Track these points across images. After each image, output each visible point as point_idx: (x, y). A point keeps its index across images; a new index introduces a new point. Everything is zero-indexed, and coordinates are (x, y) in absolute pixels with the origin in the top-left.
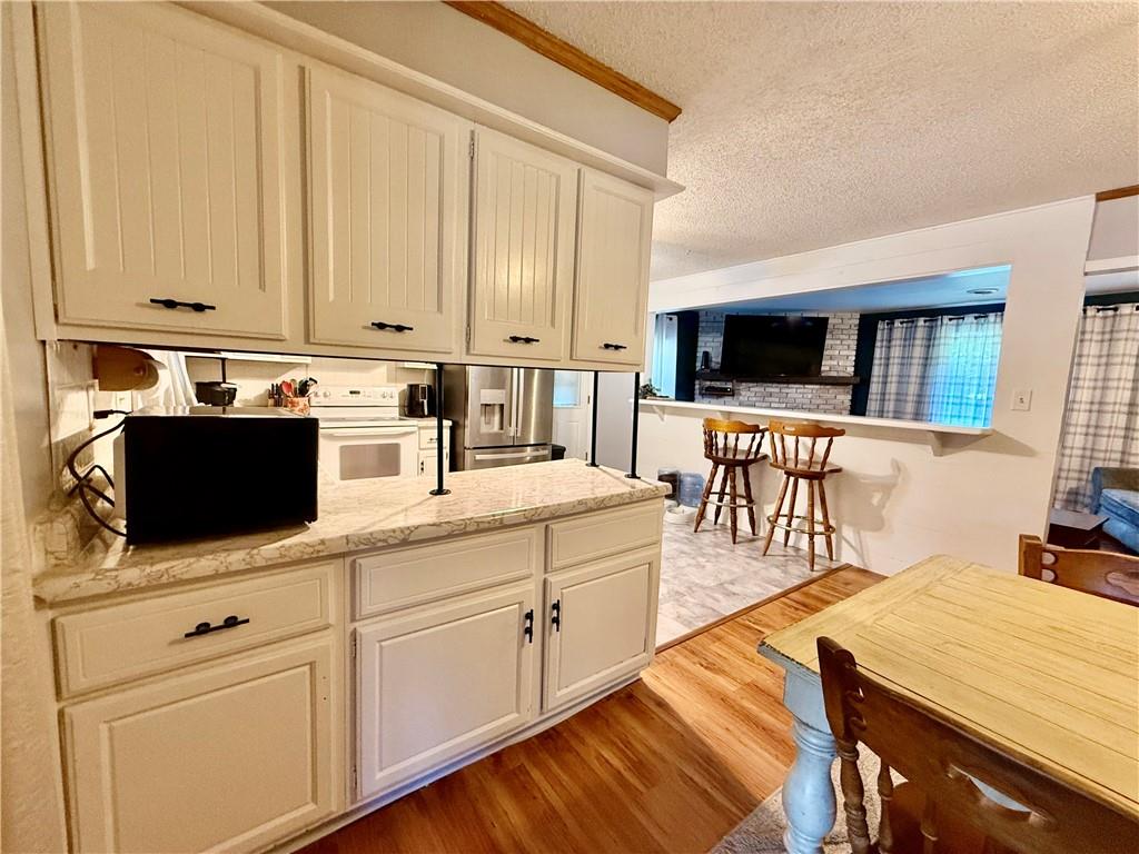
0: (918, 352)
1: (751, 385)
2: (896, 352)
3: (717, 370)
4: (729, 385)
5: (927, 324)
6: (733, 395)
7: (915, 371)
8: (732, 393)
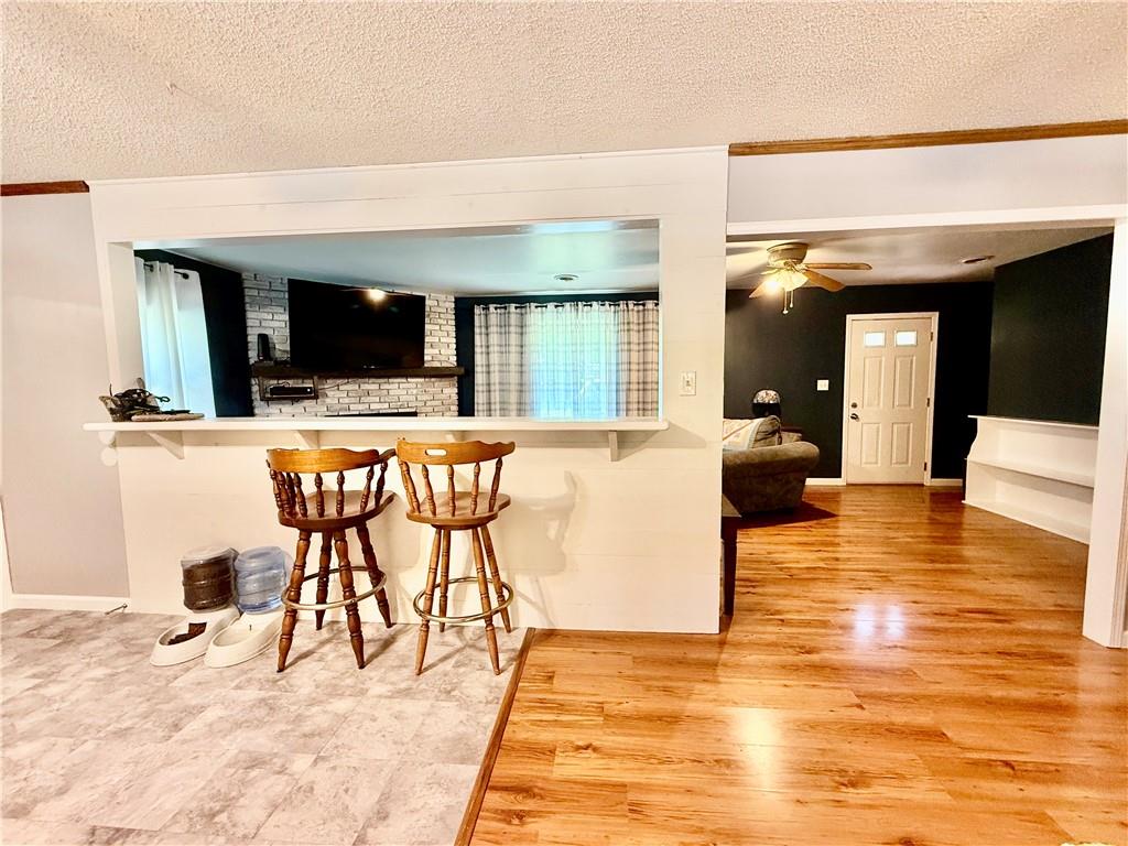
0: (514, 339)
1: (339, 381)
2: (494, 339)
3: (285, 362)
4: (308, 384)
5: (518, 310)
6: (316, 397)
7: (514, 358)
8: (314, 395)
